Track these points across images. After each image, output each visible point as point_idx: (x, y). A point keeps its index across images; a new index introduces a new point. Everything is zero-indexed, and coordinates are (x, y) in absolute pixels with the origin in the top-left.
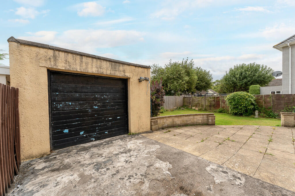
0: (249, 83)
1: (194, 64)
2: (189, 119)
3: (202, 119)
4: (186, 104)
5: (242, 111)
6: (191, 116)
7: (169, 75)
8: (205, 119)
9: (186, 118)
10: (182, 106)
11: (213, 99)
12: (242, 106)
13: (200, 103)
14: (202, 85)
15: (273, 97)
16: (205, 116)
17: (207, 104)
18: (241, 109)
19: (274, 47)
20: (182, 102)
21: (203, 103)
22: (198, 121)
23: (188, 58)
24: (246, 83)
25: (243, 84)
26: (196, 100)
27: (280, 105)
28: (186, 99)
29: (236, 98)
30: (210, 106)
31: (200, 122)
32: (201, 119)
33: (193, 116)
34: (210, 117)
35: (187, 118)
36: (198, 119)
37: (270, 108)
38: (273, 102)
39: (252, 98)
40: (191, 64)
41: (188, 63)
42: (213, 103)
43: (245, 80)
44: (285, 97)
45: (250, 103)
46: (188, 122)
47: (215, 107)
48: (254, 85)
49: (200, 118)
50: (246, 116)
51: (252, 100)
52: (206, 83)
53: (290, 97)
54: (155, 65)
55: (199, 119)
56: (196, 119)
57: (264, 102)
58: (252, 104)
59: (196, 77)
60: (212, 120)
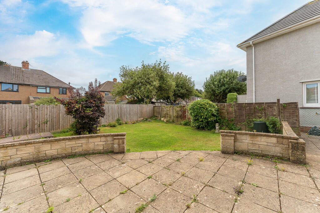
0: (227, 91)
1: (169, 68)
2: (78, 145)
3: (104, 143)
4: (156, 114)
5: (204, 124)
6: (83, 139)
7: (136, 79)
8: (109, 142)
9: (70, 143)
10: (152, 117)
11: (180, 109)
12: (203, 117)
13: (169, 113)
14: (182, 92)
15: (235, 107)
16: (109, 139)
17: (175, 114)
18: (202, 121)
19: (239, 46)
20: (151, 112)
21: (171, 113)
22: (97, 148)
23: (160, 59)
24: (224, 91)
25: (221, 92)
26: (165, 109)
27: (242, 116)
28: (156, 108)
29: (196, 107)
30: (177, 117)
31: (101, 148)
32: (101, 143)
33: (87, 139)
34: (115, 140)
35: (74, 143)
36: (96, 143)
37: (233, 120)
38: (235, 112)
39: (214, 107)
40: (166, 67)
41: (162, 65)
42: (180, 113)
43: (223, 88)
44: (247, 106)
45: (210, 114)
46: (77, 151)
47: (182, 118)
48: (231, 93)
49: (101, 141)
50: (208, 130)
51: (213, 110)
52: (187, 90)
53: (251, 106)
54: (124, 67)
55: (99, 143)
56: (93, 143)
57: (227, 112)
58: (213, 115)
59: (174, 84)
60: (119, 145)
